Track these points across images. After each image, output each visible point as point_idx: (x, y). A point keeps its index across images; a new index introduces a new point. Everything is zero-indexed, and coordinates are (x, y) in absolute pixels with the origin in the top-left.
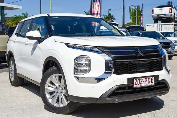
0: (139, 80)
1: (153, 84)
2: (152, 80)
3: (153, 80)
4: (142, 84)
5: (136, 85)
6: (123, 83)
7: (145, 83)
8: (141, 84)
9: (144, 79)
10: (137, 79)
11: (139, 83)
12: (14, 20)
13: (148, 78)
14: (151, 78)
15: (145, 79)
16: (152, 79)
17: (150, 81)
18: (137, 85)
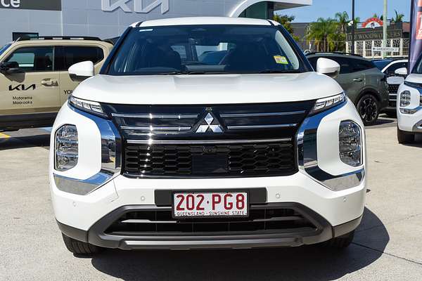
0: (190, 199)
1: (244, 212)
2: (238, 201)
3: (242, 201)
4: (203, 209)
5: (183, 209)
6: (142, 200)
7: (214, 209)
8: (198, 208)
9: (208, 197)
10: (185, 195)
11: (190, 206)
12: (317, 30)
13: (222, 195)
14: (235, 195)
15: (214, 196)
16: (240, 198)
17: (231, 204)
18: (186, 210)
